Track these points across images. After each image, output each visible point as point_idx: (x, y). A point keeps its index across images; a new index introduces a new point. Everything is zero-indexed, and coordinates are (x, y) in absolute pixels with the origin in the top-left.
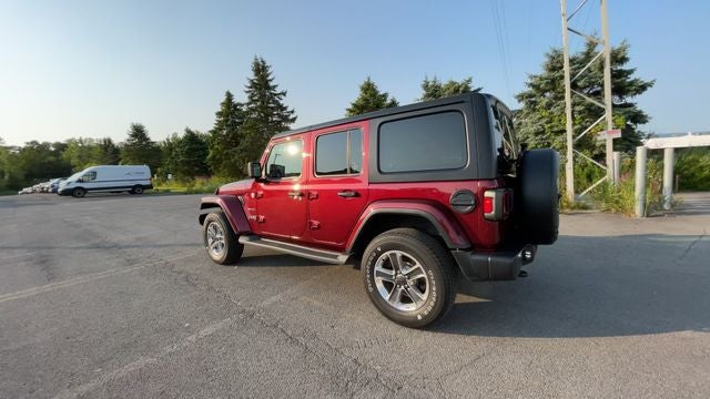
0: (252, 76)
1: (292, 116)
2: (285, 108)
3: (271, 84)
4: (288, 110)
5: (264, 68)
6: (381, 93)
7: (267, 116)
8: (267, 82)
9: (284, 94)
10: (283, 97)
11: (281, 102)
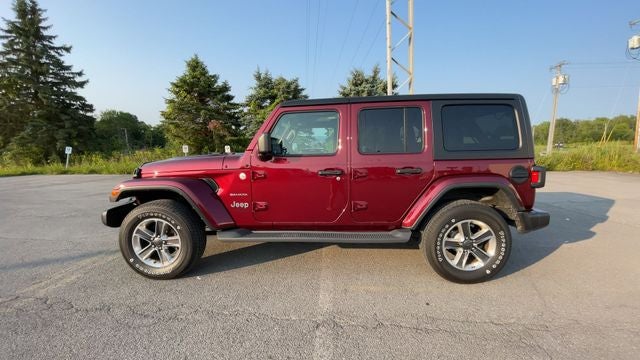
0: (13, 17)
1: (78, 79)
2: (68, 68)
3: (45, 33)
4: (74, 70)
5: (34, 11)
6: (211, 73)
7: (36, 74)
8: (38, 29)
9: (68, 50)
10: (64, 53)
11: (62, 59)
